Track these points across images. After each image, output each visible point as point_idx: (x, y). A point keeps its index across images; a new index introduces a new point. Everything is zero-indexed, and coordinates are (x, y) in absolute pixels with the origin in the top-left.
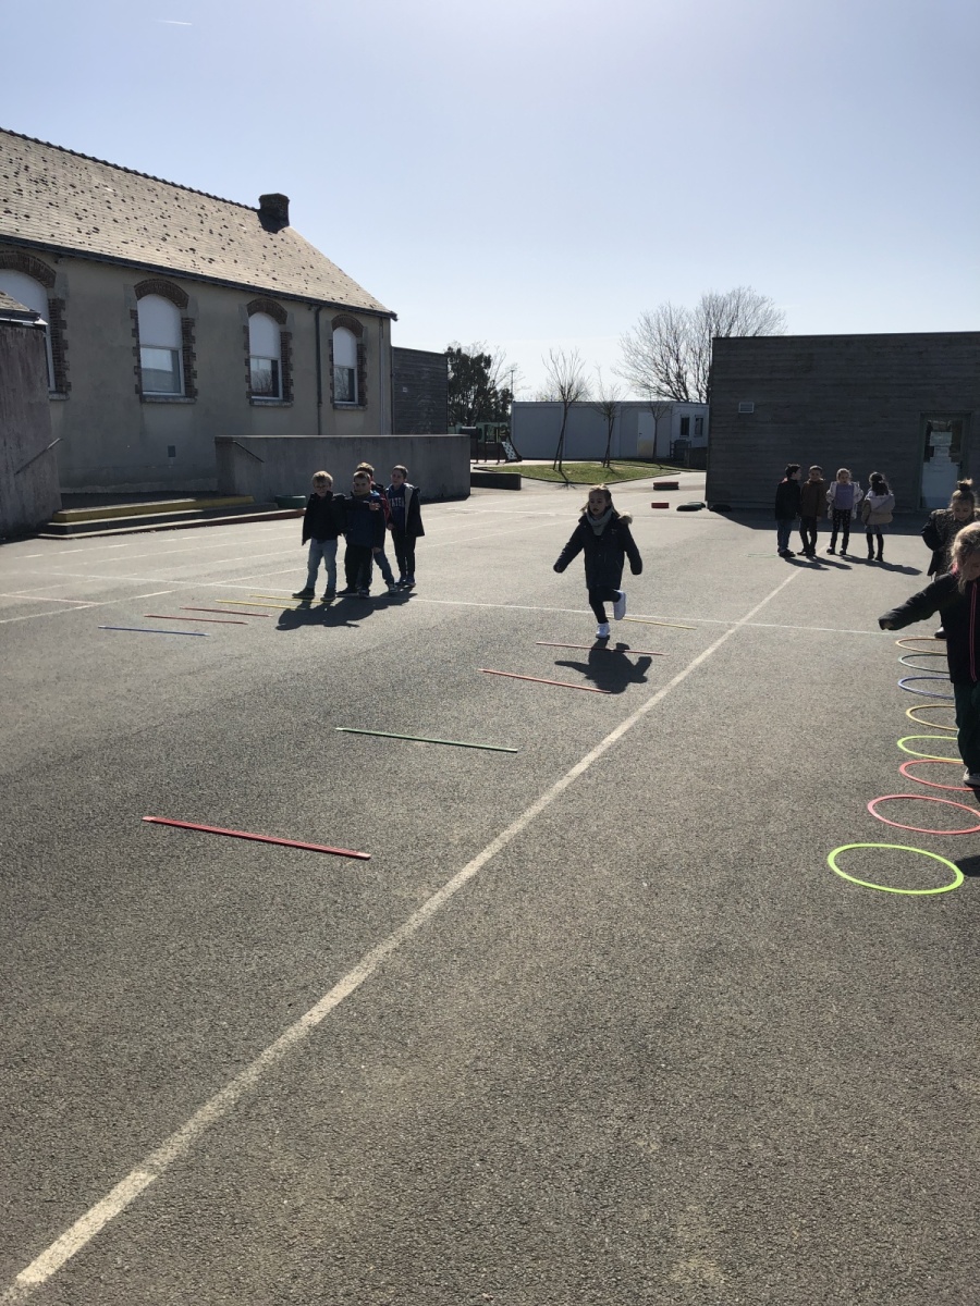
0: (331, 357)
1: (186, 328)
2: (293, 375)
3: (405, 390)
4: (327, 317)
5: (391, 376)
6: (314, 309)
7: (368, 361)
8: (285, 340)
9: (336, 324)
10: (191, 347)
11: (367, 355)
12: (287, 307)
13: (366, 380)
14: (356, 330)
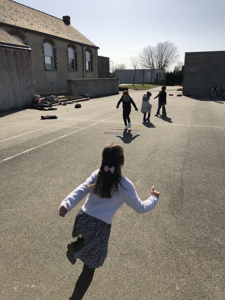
0: (86, 58)
1: (54, 51)
2: (78, 63)
3: (101, 67)
4: (85, 48)
5: (98, 63)
6: (82, 46)
7: (93, 60)
8: (76, 54)
9: (86, 50)
10: (56, 56)
11: (93, 58)
12: (76, 45)
13: (93, 64)
14: (90, 52)
